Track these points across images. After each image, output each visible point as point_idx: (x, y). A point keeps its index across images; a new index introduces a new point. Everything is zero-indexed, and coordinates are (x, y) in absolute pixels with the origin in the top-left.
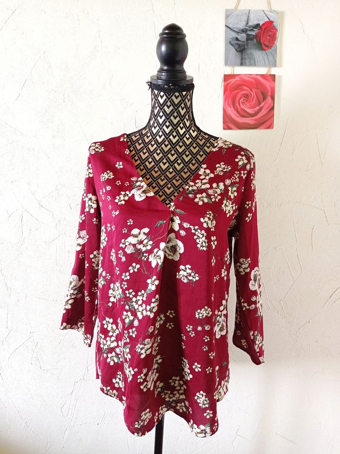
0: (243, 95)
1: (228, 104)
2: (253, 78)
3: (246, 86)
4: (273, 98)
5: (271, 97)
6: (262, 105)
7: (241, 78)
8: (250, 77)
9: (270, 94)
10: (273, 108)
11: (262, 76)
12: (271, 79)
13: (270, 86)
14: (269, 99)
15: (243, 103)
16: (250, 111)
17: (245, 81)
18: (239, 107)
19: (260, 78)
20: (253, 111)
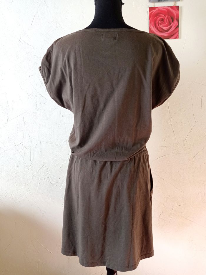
0: (160, 19)
1: (152, 25)
2: (165, 9)
3: (162, 14)
4: (178, 21)
5: (177, 20)
6: (171, 25)
7: (159, 9)
8: (164, 9)
9: (176, 18)
10: (178, 27)
11: (172, 7)
12: (176, 9)
13: (176, 13)
14: (176, 21)
15: (161, 24)
16: (165, 28)
17: (161, 11)
18: (158, 27)
19: (170, 9)
20: (166, 28)
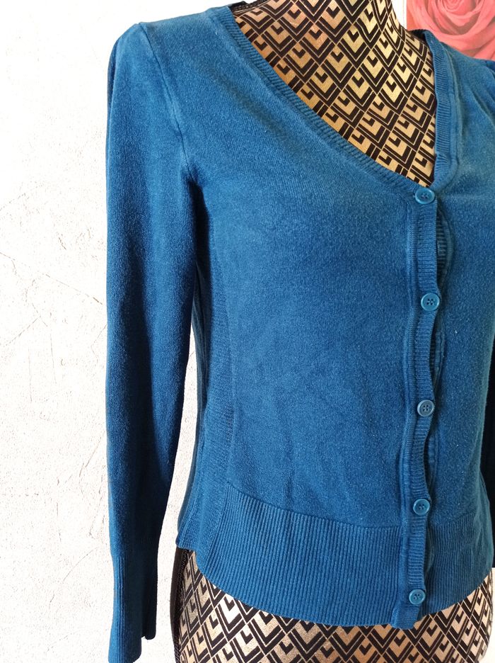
1: (416, 1)
6: (477, 9)
20: (461, 20)
